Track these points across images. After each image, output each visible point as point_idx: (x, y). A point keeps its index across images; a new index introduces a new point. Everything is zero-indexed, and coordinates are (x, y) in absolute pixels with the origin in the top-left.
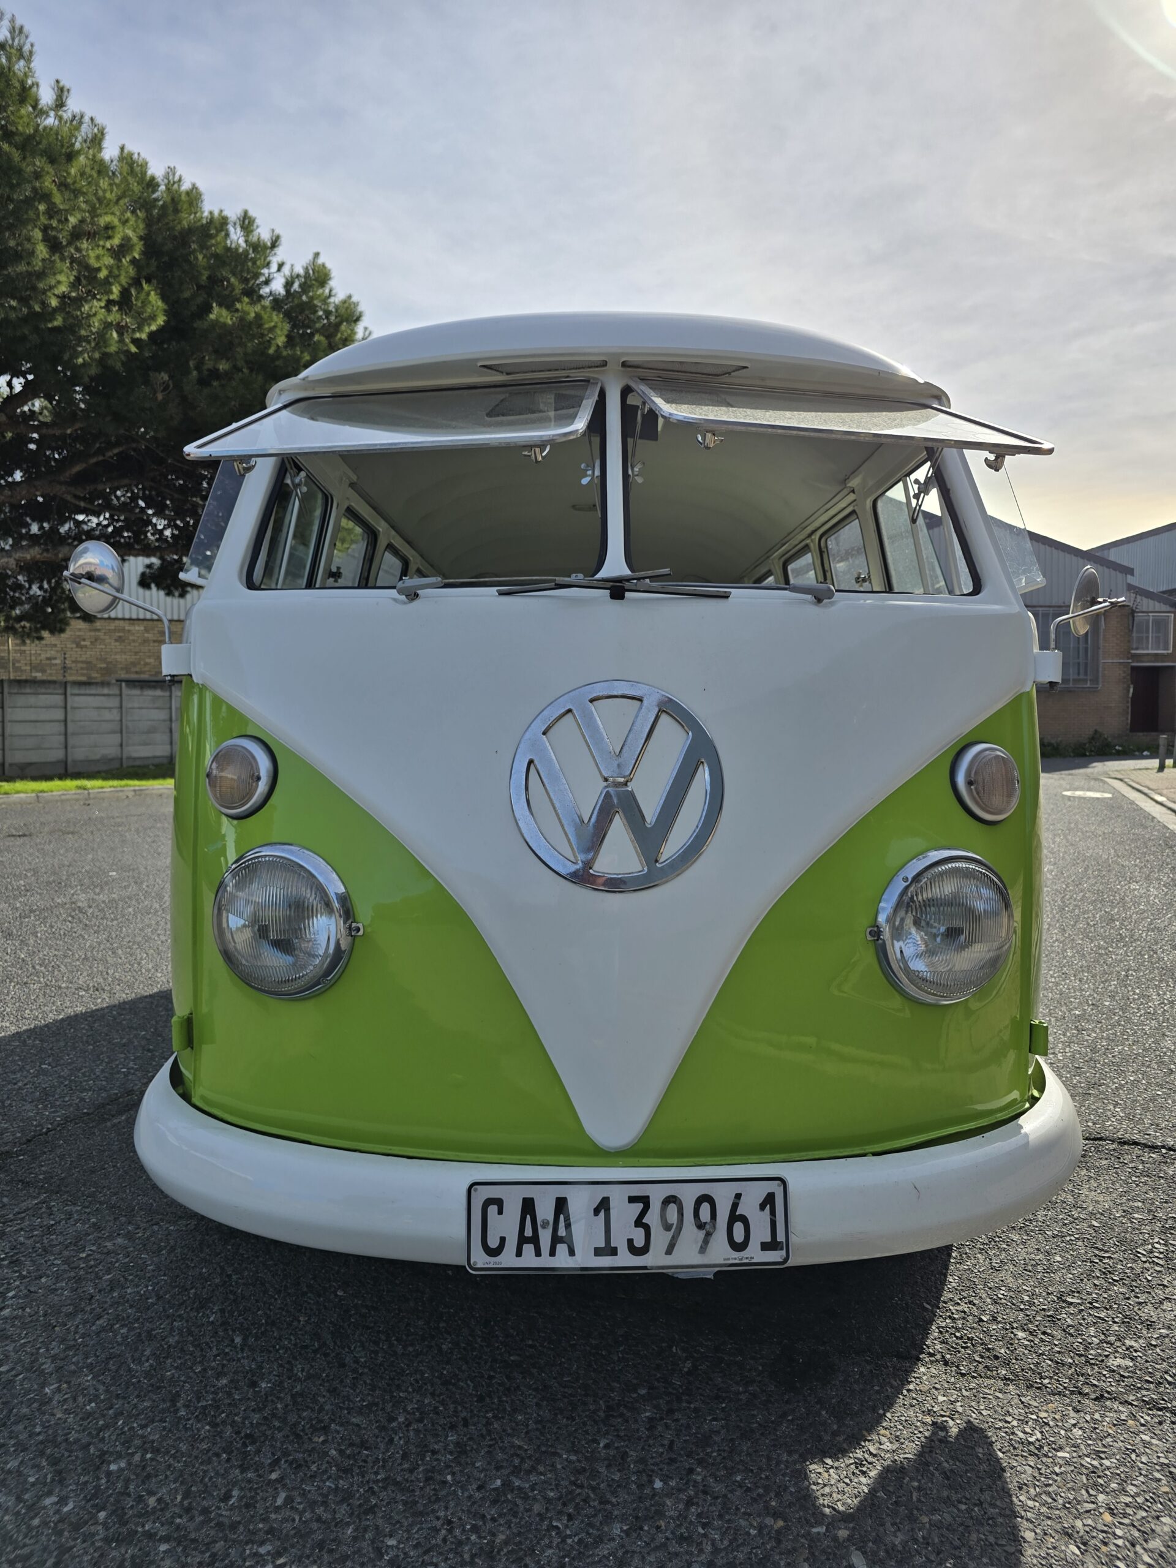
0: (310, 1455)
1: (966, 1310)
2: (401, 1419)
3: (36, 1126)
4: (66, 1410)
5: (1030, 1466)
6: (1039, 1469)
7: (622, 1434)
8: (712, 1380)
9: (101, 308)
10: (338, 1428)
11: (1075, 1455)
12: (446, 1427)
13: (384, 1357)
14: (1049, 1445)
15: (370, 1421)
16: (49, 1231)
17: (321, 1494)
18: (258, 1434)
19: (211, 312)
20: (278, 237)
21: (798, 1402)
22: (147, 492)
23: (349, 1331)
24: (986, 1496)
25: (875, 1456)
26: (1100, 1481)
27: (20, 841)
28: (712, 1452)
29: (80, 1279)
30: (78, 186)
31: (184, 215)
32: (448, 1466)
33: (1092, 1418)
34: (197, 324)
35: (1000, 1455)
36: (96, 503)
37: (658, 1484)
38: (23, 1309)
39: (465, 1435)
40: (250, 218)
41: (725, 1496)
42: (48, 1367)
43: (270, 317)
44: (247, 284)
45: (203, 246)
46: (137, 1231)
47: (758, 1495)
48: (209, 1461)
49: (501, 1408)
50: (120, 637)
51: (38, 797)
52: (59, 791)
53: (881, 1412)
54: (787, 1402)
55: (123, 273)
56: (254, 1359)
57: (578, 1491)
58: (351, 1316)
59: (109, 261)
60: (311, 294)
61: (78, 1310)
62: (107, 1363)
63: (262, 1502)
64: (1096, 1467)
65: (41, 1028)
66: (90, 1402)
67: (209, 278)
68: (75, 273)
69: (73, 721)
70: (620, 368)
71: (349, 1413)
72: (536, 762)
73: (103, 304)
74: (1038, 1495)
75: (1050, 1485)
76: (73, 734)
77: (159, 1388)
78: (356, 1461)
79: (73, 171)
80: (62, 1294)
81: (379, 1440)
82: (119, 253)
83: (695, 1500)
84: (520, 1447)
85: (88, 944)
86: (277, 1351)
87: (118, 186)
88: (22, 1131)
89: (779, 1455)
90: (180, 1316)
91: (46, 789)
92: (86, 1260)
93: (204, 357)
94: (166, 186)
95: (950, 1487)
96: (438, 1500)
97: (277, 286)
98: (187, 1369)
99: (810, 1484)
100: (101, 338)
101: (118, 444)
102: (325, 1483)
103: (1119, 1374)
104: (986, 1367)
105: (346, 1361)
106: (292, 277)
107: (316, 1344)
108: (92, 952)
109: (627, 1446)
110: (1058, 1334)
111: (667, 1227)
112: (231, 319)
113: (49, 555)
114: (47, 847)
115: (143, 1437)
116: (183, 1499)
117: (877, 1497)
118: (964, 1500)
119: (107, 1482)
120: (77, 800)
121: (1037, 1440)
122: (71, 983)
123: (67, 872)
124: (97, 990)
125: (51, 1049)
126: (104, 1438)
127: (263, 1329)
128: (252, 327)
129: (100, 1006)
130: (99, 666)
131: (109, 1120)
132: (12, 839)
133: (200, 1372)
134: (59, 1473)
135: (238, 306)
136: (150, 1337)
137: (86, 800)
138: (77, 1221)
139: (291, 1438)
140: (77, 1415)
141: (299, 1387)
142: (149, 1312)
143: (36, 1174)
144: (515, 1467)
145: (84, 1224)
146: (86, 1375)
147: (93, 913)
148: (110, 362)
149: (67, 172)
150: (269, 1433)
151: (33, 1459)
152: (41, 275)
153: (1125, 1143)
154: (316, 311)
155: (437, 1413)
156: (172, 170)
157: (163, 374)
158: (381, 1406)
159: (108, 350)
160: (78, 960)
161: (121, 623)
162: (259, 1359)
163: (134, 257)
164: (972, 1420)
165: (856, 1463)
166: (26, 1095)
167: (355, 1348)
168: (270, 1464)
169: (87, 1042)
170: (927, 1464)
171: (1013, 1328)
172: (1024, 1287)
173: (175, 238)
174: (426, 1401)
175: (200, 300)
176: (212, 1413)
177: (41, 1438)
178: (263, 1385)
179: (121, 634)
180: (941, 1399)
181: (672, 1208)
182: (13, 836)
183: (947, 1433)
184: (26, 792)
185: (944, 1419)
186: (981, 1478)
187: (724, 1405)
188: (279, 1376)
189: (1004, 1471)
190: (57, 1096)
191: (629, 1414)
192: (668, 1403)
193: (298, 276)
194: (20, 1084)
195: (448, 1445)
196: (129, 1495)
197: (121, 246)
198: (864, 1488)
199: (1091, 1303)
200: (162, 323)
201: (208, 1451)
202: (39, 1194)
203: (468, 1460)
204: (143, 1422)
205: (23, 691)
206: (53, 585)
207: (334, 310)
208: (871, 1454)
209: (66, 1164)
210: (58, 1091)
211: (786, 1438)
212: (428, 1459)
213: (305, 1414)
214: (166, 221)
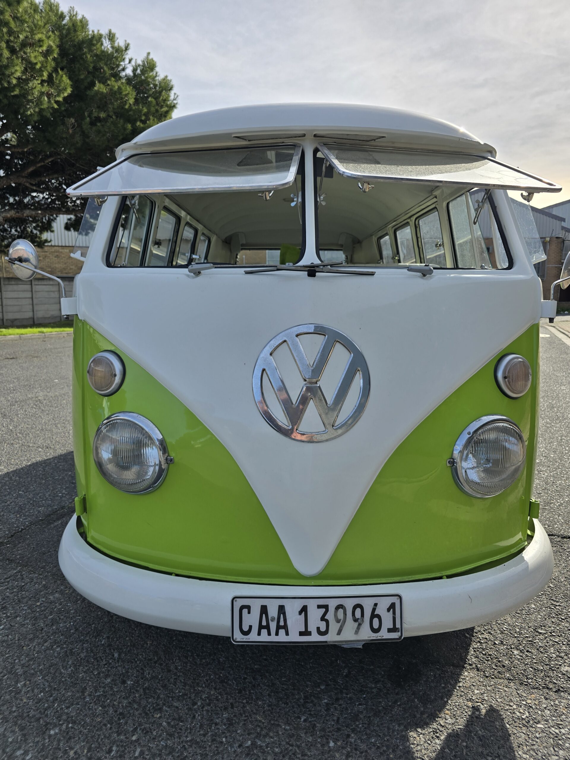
0: (152, 726)
1: (487, 637)
2: (199, 704)
3: (16, 527)
4: (29, 697)
5: (523, 733)
6: (528, 735)
7: (312, 713)
8: (358, 680)
9: (38, 84)
10: (167, 709)
11: (546, 726)
12: (222, 709)
13: (190, 666)
14: (533, 720)
15: (183, 705)
16: (22, 588)
17: (158, 750)
18: (126, 713)
19: (95, 86)
20: (128, 45)
21: (403, 694)
22: (67, 181)
23: (173, 650)
24: (501, 752)
25: (443, 727)
26: (560, 742)
27: (11, 361)
28: (359, 724)
29: (36, 618)
30: (23, 18)
31: (79, 33)
32: (224, 733)
33: (554, 703)
34: (88, 92)
35: (508, 726)
36: (42, 187)
37: (332, 744)
38: (8, 636)
39: (232, 714)
40: (113, 34)
41: (366, 751)
42: (20, 671)
43: (126, 88)
44: (113, 71)
45: (90, 50)
46: (66, 589)
47: (384, 751)
48: (100, 729)
49: (250, 697)
50: (57, 255)
51: (20, 337)
52: (30, 334)
53: (446, 700)
54: (397, 694)
55: (49, 65)
56: (124, 667)
57: (291, 748)
58: (173, 641)
59: (41, 58)
60: (146, 75)
61: (35, 637)
62: (50, 669)
63: (128, 754)
64: (557, 734)
65: (19, 470)
66: (41, 692)
67: (94, 67)
68: (24, 66)
69: (36, 298)
70: (313, 137)
71: (172, 700)
72: (267, 370)
73: (39, 82)
74: (528, 751)
75: (534, 745)
76: (36, 304)
77: (76, 684)
78: (176, 728)
79: (20, 10)
80: (27, 627)
81: (188, 716)
82: (47, 54)
83: (351, 754)
84: (260, 721)
85: (43, 421)
86: (136, 662)
87: (44, 18)
88: (9, 530)
89: (394, 726)
90: (87, 641)
91: (24, 333)
92: (39, 606)
93: (93, 110)
94: (70, 17)
95: (483, 746)
96: (218, 753)
97: (129, 71)
98: (90, 673)
99: (410, 744)
100: (39, 102)
101: (50, 156)
102: (160, 742)
103: (567, 676)
104: (499, 672)
105: (171, 668)
106: (136, 66)
107: (156, 658)
108: (45, 425)
109: (315, 720)
110: (534, 651)
111: (338, 621)
112: (106, 90)
113: (19, 215)
114: (24, 365)
115: (67, 714)
116: (88, 752)
117: (445, 752)
118: (490, 754)
119: (49, 741)
120: (39, 338)
121: (527, 717)
122: (35, 444)
123: (34, 379)
124: (47, 448)
125: (24, 482)
126: (47, 714)
127: (129, 649)
128: (116, 94)
129: (49, 457)
130: (48, 270)
131: (53, 523)
132: (7, 360)
133: (96, 674)
134: (24, 735)
135: (109, 82)
136: (72, 653)
137: (44, 338)
138: (35, 583)
139: (143, 715)
140: (34, 700)
141: (147, 684)
142: (71, 638)
143: (16, 555)
144: (258, 733)
145: (39, 585)
146: (39, 676)
147: (46, 403)
148: (45, 113)
149: (17, 10)
150: (131, 712)
151: (11, 727)
152: (7, 67)
153: (564, 537)
154: (149, 85)
155: (218, 700)
156: (72, 9)
157: (71, 119)
158: (189, 695)
159: (42, 107)
160: (38, 430)
161: (57, 248)
162: (127, 667)
163: (55, 57)
164: (493, 704)
165: (433, 731)
166: (11, 509)
167: (176, 660)
168: (132, 730)
169: (42, 478)
170: (470, 732)
171: (511, 648)
172: (517, 624)
173: (75, 46)
174: (212, 693)
175: (89, 80)
176: (103, 700)
177: (15, 714)
178: (129, 683)
179: (57, 254)
180: (476, 692)
181: (341, 611)
182: (8, 358)
183: (480, 712)
184: (14, 335)
185: (478, 704)
186: (498, 740)
187: (365, 696)
188: (136, 677)
189: (510, 736)
190: (26, 510)
191: (316, 701)
192: (336, 694)
193: (139, 65)
194: (8, 503)
195: (223, 719)
196: (60, 749)
197: (47, 51)
198: (438, 746)
199: (551, 633)
200: (70, 92)
201: (100, 723)
202: (17, 567)
203: (234, 729)
204: (68, 705)
205: (11, 283)
206: (22, 229)
207: (158, 84)
208: (441, 725)
209: (31, 549)
210: (27, 507)
211: (397, 715)
212: (213, 728)
213: (150, 700)
214: (70, 37)
